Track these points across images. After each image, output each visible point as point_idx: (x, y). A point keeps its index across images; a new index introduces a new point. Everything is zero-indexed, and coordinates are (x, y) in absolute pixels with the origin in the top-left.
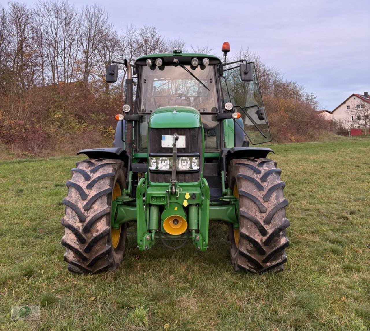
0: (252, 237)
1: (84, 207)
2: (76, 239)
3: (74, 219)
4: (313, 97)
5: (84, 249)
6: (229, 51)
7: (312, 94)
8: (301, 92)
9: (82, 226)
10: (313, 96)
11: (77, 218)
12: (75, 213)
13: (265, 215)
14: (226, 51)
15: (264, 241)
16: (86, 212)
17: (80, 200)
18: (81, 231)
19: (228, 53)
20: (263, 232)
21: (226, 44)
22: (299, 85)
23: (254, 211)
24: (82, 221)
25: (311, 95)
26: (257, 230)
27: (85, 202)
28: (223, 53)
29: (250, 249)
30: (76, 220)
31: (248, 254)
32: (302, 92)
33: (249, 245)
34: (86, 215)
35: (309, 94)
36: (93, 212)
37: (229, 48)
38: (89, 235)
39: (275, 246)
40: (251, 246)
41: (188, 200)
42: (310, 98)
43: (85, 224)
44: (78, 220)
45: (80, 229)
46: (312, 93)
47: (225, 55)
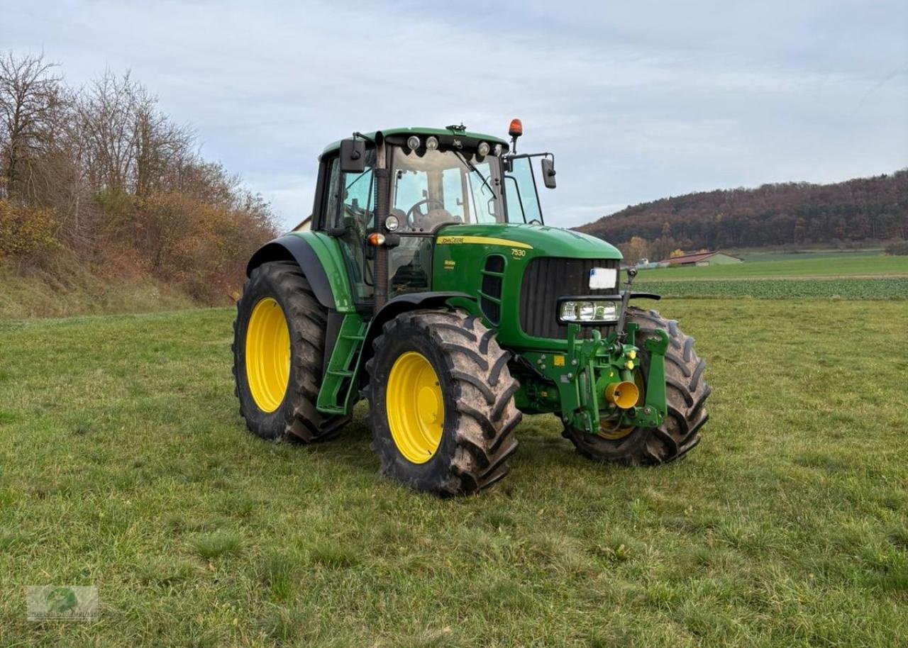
0: (677, 409)
1: (489, 382)
2: (481, 432)
3: (478, 401)
4: (262, 203)
5: (490, 448)
6: (520, 134)
7: (259, 197)
8: (233, 190)
9: (491, 410)
10: (261, 199)
11: (482, 398)
12: (477, 392)
13: (689, 380)
14: (515, 134)
15: (688, 414)
16: (493, 388)
17: (479, 371)
18: (488, 418)
19: (519, 138)
20: (689, 402)
21: (516, 122)
22: (228, 172)
23: (677, 375)
24: (490, 403)
25: (256, 198)
26: (683, 401)
27: (488, 374)
28: (512, 137)
29: (671, 428)
30: (482, 402)
31: (669, 435)
32: (237, 188)
33: (671, 422)
34: (494, 393)
35: (254, 195)
36: (501, 389)
37: (521, 130)
38: (499, 424)
39: (697, 420)
40: (674, 424)
41: (633, 360)
42: (255, 204)
43: (494, 407)
44: (485, 403)
45: (487, 415)
46: (258, 194)
47: (514, 140)
